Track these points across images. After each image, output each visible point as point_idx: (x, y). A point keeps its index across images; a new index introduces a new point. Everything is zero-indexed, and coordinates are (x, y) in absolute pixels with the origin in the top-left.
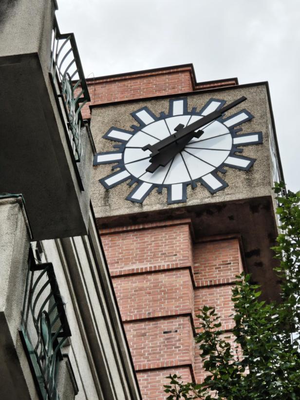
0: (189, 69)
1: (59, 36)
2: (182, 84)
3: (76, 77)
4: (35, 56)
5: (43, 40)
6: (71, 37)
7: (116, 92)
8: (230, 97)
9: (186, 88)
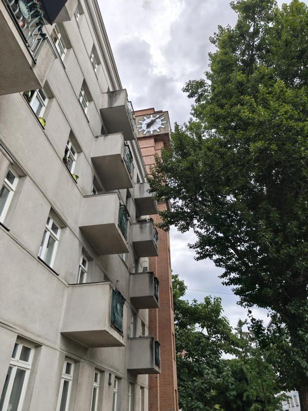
0: (153, 109)
1: (128, 102)
2: (152, 112)
3: (132, 110)
4: (124, 106)
5: (125, 102)
6: (130, 102)
7: (140, 114)
8: (161, 114)
9: (153, 112)
